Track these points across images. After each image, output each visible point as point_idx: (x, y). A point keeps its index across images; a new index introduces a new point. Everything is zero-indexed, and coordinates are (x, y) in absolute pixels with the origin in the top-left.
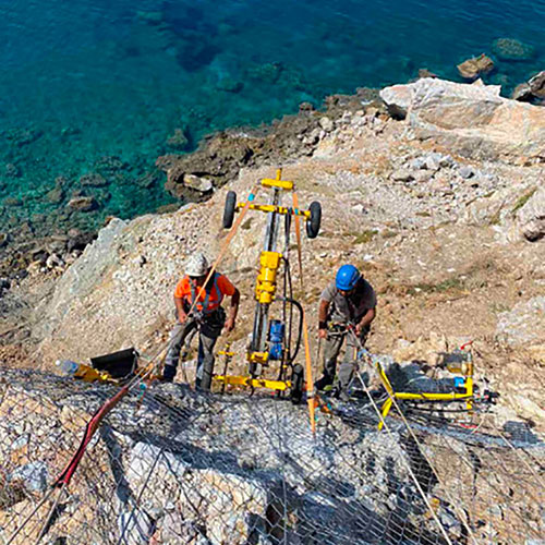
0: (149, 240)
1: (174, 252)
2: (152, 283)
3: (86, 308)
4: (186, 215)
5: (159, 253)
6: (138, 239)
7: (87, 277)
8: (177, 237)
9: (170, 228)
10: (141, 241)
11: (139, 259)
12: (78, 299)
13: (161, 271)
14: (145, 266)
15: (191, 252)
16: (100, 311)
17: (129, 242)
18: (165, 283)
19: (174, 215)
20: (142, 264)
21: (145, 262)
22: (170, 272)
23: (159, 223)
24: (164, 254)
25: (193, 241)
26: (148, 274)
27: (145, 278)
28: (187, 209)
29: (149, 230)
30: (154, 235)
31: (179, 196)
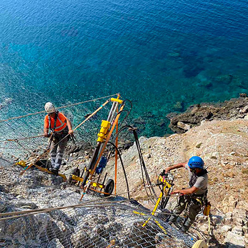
0: (154, 148)
1: (163, 154)
2: (151, 166)
4: (171, 139)
5: (157, 154)
8: (166, 148)
9: (163, 144)
10: (150, 147)
11: (148, 155)
13: (156, 162)
14: (149, 159)
15: (171, 155)
17: (145, 147)
18: (156, 168)
19: (167, 138)
20: (148, 158)
21: (150, 157)
22: (159, 163)
23: (160, 140)
24: (159, 155)
25: (173, 151)
26: (150, 162)
27: (149, 164)
28: (173, 136)
29: (154, 143)
30: (156, 146)
31: (174, 131)
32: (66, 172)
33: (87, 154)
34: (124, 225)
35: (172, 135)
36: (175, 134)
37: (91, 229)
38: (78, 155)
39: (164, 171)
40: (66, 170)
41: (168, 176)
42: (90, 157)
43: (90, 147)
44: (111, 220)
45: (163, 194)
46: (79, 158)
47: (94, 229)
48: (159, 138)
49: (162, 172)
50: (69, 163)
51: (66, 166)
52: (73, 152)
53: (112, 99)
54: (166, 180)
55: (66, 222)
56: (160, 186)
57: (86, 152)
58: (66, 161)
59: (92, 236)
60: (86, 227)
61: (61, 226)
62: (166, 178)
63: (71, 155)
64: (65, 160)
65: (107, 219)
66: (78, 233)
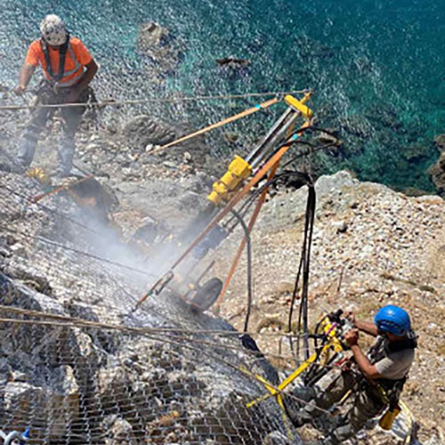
0: (363, 211)
1: (380, 237)
2: (337, 256)
3: (262, 244)
4: (421, 206)
5: (365, 230)
6: (351, 203)
7: (281, 215)
8: (395, 223)
9: (394, 210)
10: (354, 207)
11: (340, 224)
12: (260, 232)
13: (354, 249)
14: (341, 235)
15: (400, 248)
16: (271, 255)
17: (343, 202)
18: (349, 263)
19: (409, 199)
20: (339, 231)
21: (344, 231)
22: (362, 255)
23: (386, 199)
24: (369, 234)
25: (410, 237)
26: (339, 244)
27: (333, 247)
28: (428, 201)
29: (371, 201)
30: (373, 208)
31: (439, 186)
32: (123, 186)
33: (190, 161)
34: (209, 388)
35: (425, 197)
36: (436, 197)
37: (140, 372)
38: (165, 154)
39: (340, 312)
40: (124, 180)
41: (344, 327)
42: (192, 172)
43: (201, 146)
44: (185, 369)
45: (317, 358)
46: (166, 163)
47: (146, 375)
48: (389, 192)
49: (335, 311)
50: (137, 165)
51: (127, 171)
52: (155, 143)
53: (289, 98)
54: (337, 332)
55: (96, 340)
56: (318, 340)
57: (187, 155)
58: (133, 158)
59: (137, 388)
60: (132, 365)
61: (85, 345)
62: (339, 328)
63: (149, 147)
64: (130, 156)
65: (179, 362)
66: (111, 370)
